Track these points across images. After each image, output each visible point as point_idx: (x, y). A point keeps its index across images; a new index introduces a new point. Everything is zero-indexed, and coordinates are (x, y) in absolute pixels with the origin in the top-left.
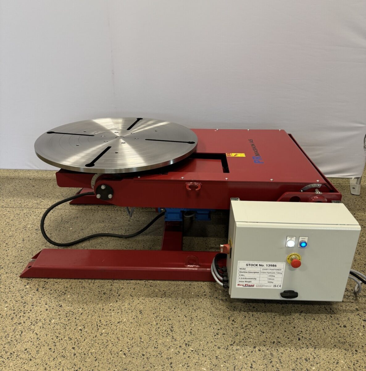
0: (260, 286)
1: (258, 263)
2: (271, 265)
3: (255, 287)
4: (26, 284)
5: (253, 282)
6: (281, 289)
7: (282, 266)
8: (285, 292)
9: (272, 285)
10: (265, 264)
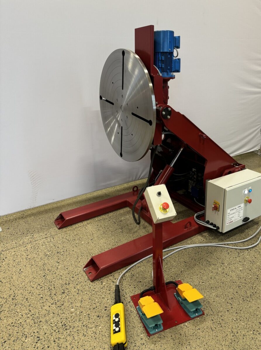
0: (235, 220)
1: (234, 208)
2: (239, 207)
3: (233, 222)
4: (101, 283)
5: (233, 219)
6: (242, 218)
7: (242, 205)
8: (244, 219)
9: (239, 217)
10: (236, 207)
